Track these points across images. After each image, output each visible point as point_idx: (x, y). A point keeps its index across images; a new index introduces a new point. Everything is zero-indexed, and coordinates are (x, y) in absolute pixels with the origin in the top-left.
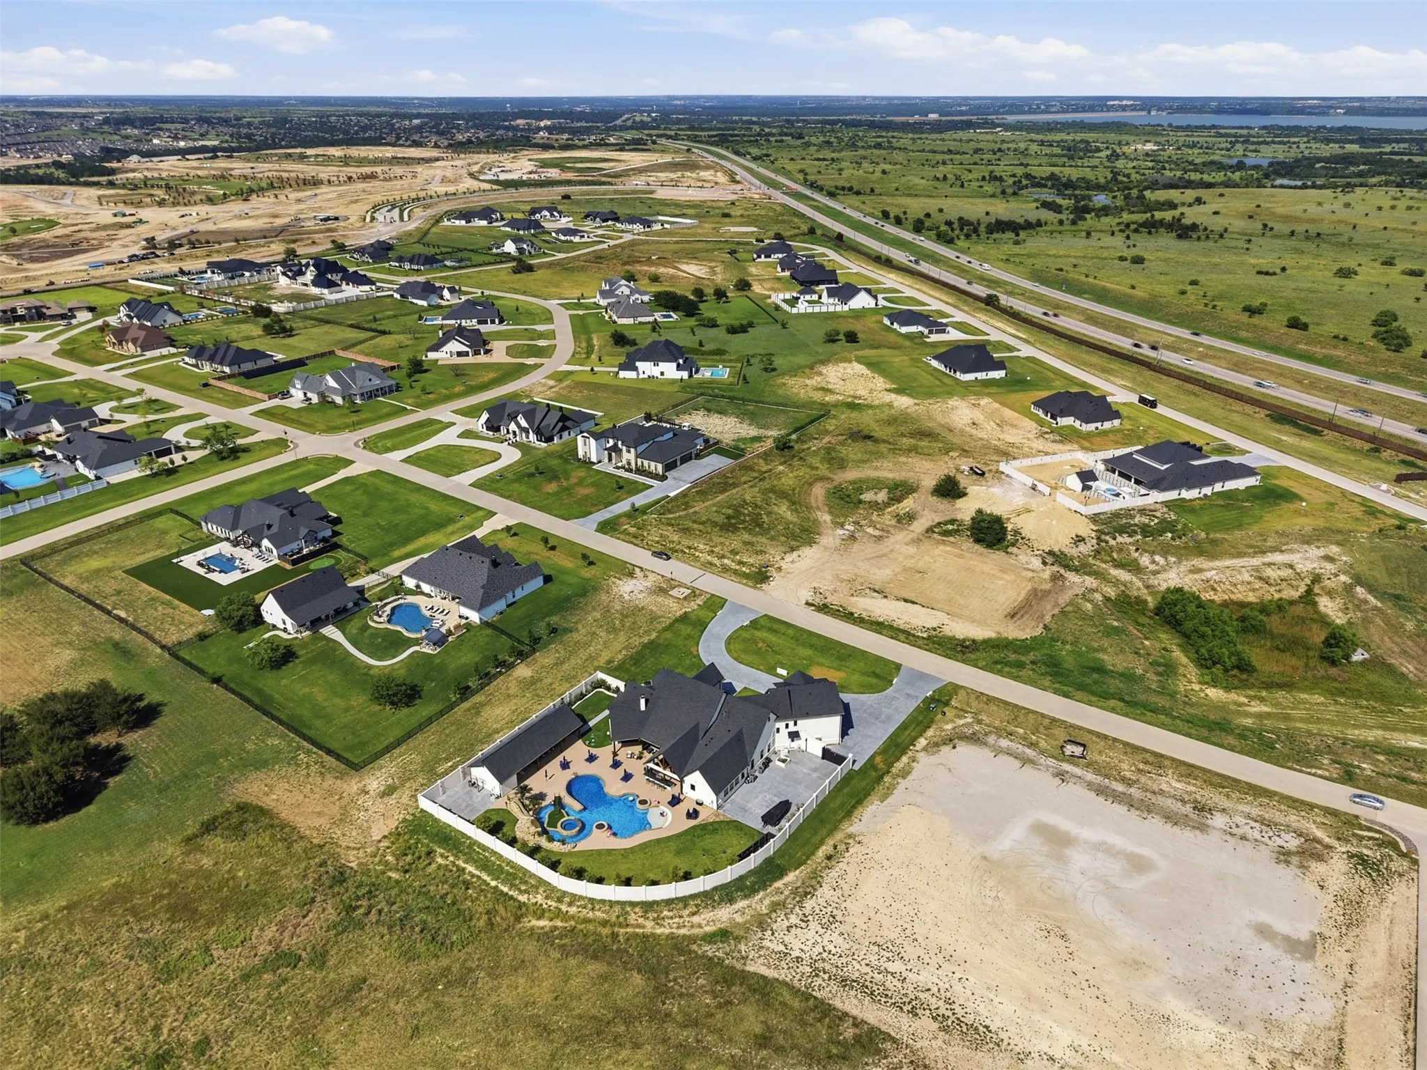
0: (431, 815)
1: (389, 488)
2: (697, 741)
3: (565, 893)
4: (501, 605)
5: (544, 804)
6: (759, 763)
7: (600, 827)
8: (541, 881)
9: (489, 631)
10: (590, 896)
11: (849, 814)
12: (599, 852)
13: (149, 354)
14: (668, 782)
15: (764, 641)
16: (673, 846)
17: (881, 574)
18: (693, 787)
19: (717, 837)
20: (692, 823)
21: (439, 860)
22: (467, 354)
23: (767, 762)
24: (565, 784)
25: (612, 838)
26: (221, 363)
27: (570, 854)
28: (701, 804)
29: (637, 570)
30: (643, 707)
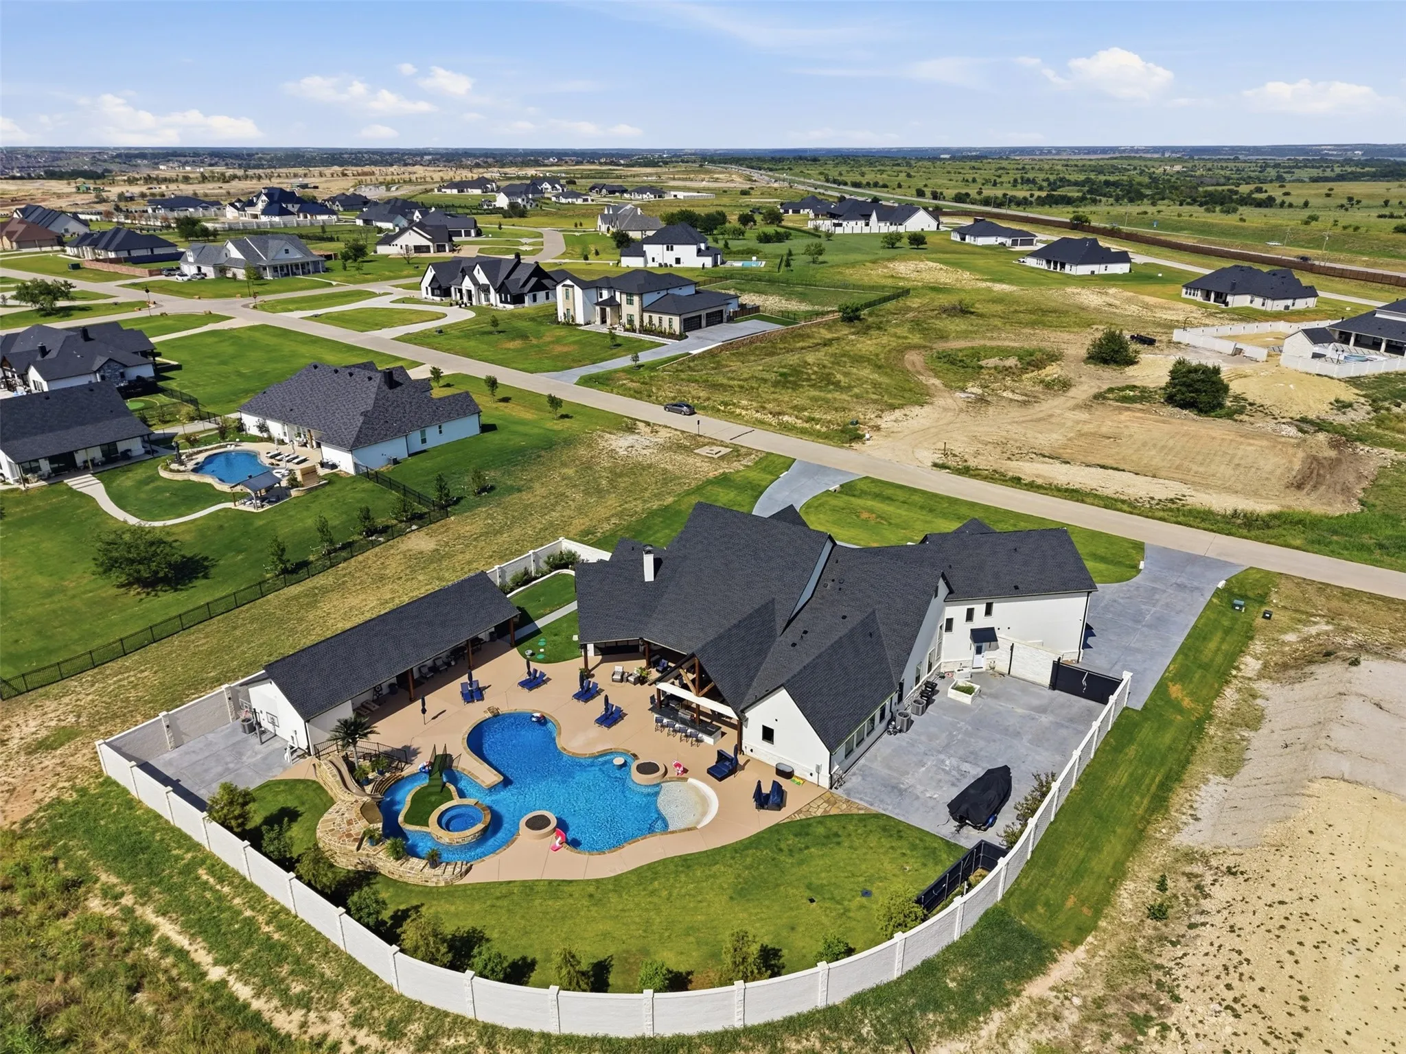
0: (125, 791)
1: (272, 341)
2: (771, 636)
3: (413, 1008)
4: (397, 448)
5: (408, 770)
6: (912, 692)
7: (537, 823)
8: (352, 969)
9: (369, 485)
10: (484, 1017)
11: (1160, 802)
12: (529, 888)
13: (24, 250)
14: (706, 724)
15: (871, 511)
16: (727, 875)
17: (1048, 439)
18: (768, 734)
19: (841, 854)
20: (770, 818)
21: (95, 905)
22: (427, 249)
23: (929, 692)
24: (467, 728)
25: (566, 851)
26: (106, 248)
27: (450, 892)
28: (789, 775)
29: (641, 425)
30: (649, 575)
